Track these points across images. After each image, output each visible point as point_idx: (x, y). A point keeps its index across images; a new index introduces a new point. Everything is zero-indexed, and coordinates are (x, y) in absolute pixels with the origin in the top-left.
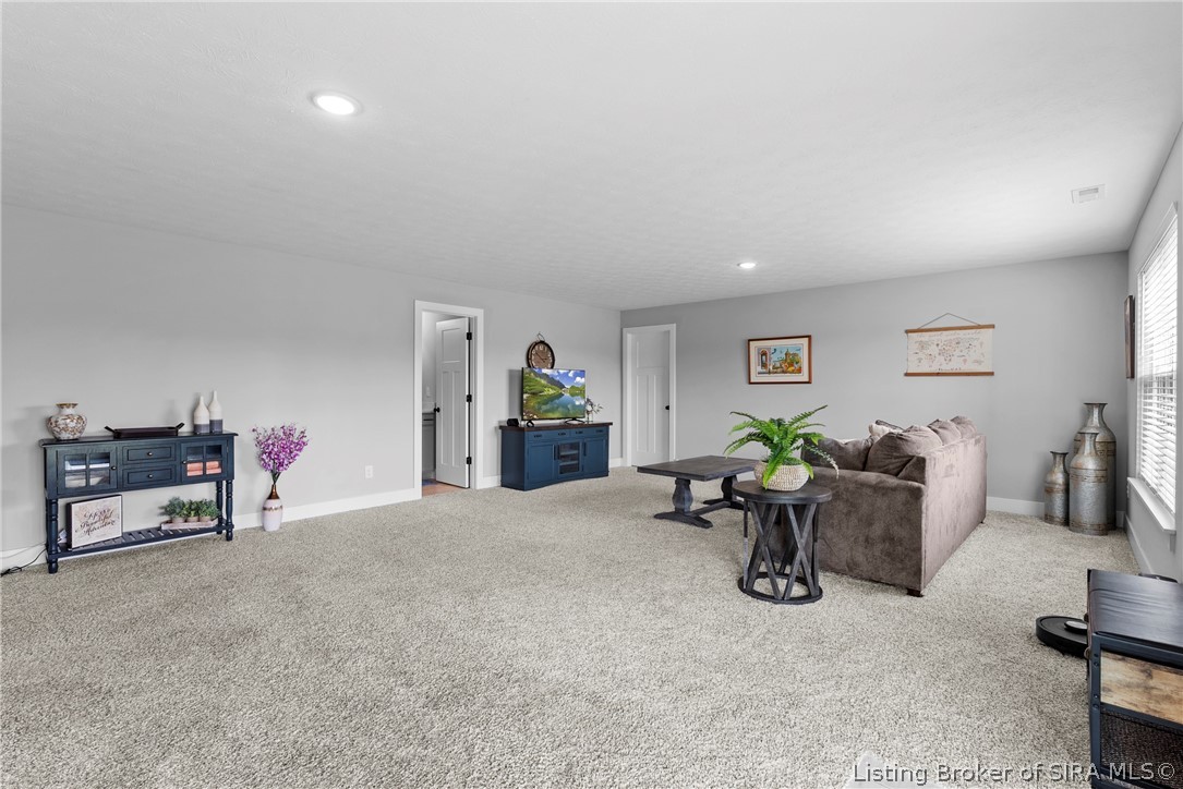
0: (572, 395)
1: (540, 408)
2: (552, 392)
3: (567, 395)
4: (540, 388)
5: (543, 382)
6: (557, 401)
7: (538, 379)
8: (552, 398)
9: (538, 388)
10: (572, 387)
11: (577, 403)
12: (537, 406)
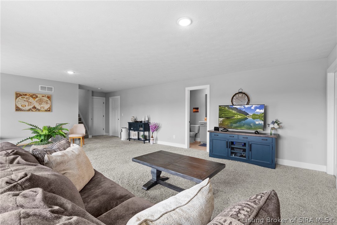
0: (254, 119)
1: (232, 126)
2: (239, 117)
3: (250, 119)
4: (232, 115)
5: (234, 111)
6: (244, 122)
7: (231, 110)
8: (240, 120)
9: (230, 115)
10: (254, 115)
11: (257, 123)
12: (229, 124)
